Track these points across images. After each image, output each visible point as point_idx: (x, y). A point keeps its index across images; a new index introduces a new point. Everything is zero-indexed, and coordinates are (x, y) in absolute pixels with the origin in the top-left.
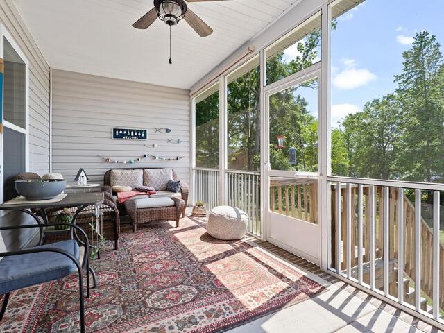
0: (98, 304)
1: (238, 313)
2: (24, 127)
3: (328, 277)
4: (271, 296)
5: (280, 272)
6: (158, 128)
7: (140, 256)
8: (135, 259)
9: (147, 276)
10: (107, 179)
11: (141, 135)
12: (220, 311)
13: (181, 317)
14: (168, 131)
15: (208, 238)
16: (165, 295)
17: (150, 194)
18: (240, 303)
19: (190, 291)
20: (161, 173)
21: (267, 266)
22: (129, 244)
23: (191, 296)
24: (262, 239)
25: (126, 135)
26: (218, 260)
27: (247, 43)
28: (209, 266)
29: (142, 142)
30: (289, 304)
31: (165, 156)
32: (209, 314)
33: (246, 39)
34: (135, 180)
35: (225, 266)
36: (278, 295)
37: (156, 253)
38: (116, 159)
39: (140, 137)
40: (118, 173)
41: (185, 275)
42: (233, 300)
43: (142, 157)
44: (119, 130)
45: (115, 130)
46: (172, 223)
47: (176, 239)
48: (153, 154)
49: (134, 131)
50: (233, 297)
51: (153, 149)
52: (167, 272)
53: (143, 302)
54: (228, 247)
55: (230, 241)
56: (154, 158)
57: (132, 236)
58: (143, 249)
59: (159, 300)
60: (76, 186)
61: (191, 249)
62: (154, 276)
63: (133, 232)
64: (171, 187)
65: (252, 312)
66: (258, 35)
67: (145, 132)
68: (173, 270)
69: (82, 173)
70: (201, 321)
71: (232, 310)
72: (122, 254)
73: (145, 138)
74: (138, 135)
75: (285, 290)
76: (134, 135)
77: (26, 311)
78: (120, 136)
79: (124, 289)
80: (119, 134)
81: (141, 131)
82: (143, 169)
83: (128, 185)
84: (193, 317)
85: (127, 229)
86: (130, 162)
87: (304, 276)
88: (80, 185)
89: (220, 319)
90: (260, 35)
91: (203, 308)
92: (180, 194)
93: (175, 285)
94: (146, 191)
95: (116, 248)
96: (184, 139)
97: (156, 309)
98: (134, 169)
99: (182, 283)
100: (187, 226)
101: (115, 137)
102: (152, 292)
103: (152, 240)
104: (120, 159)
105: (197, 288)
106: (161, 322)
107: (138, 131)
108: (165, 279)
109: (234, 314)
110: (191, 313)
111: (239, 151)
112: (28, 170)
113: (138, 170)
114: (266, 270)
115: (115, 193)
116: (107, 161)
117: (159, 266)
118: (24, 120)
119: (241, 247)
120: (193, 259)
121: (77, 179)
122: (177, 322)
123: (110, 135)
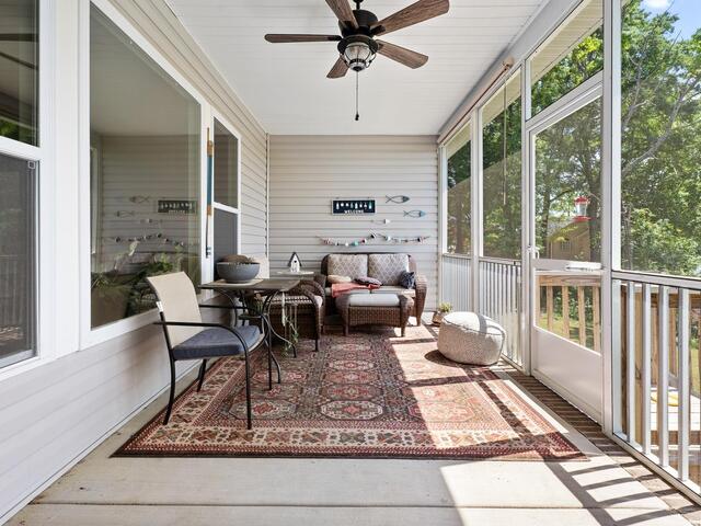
0: (277, 398)
1: (420, 446)
2: (235, 206)
3: (610, 445)
4: (479, 442)
5: (519, 418)
6: (390, 195)
7: (338, 363)
8: (331, 365)
9: (335, 384)
10: (325, 266)
11: (368, 207)
12: (398, 438)
13: (349, 431)
14: (405, 199)
15: (436, 357)
16: (344, 407)
17: (372, 288)
18: (430, 437)
19: (374, 410)
20: (392, 261)
21: (503, 407)
22: (333, 347)
23: (372, 415)
24: (524, 370)
25: (349, 208)
26: (433, 384)
27: (504, 53)
28: (415, 390)
29: (369, 217)
30: (501, 458)
31: (401, 235)
32: (381, 438)
33: (499, 49)
34: (357, 268)
35: (438, 394)
36: (491, 443)
37: (359, 362)
38: (336, 241)
39: (367, 211)
40: (336, 258)
41: (378, 392)
42: (422, 432)
43: (368, 238)
44: (340, 202)
45: (335, 202)
46: (398, 331)
47: (393, 352)
48: (383, 233)
49: (359, 202)
50: (425, 428)
51: (383, 226)
52: (359, 385)
53: (319, 407)
54: (460, 372)
55: (466, 365)
56: (385, 238)
57: (341, 339)
58: (344, 355)
59: (335, 410)
60: (288, 273)
61: (404, 366)
62: (343, 385)
63: (344, 335)
64: (403, 281)
65: (439, 451)
66: (517, 38)
67: (373, 202)
68: (368, 384)
69: (295, 258)
70: (368, 441)
71: (413, 441)
72: (320, 358)
73: (373, 211)
74: (363, 208)
75: (509, 441)
76: (359, 208)
77: (219, 389)
78: (341, 211)
79: (305, 391)
80: (341, 207)
81: (368, 202)
82: (368, 254)
83: (348, 274)
84: (362, 435)
85: (339, 331)
86: (353, 245)
87: (558, 433)
88: (292, 272)
89: (393, 445)
90: (520, 39)
91: (379, 431)
92: (414, 292)
93: (360, 399)
94: (367, 284)
95: (317, 350)
96: (430, 210)
97: (327, 417)
98: (356, 254)
99: (370, 400)
100: (416, 338)
101: (336, 211)
102: (332, 400)
103: (361, 348)
104: (340, 241)
105: (385, 409)
106: (325, 430)
107: (363, 202)
108: (352, 391)
109: (413, 446)
110: (363, 431)
111: (571, 226)
112: (239, 253)
113: (362, 256)
114: (498, 411)
115: (329, 284)
116: (325, 243)
117: (354, 377)
118: (235, 197)
119: (480, 376)
120: (400, 377)
121: (289, 265)
122: (342, 435)
123: (329, 210)
